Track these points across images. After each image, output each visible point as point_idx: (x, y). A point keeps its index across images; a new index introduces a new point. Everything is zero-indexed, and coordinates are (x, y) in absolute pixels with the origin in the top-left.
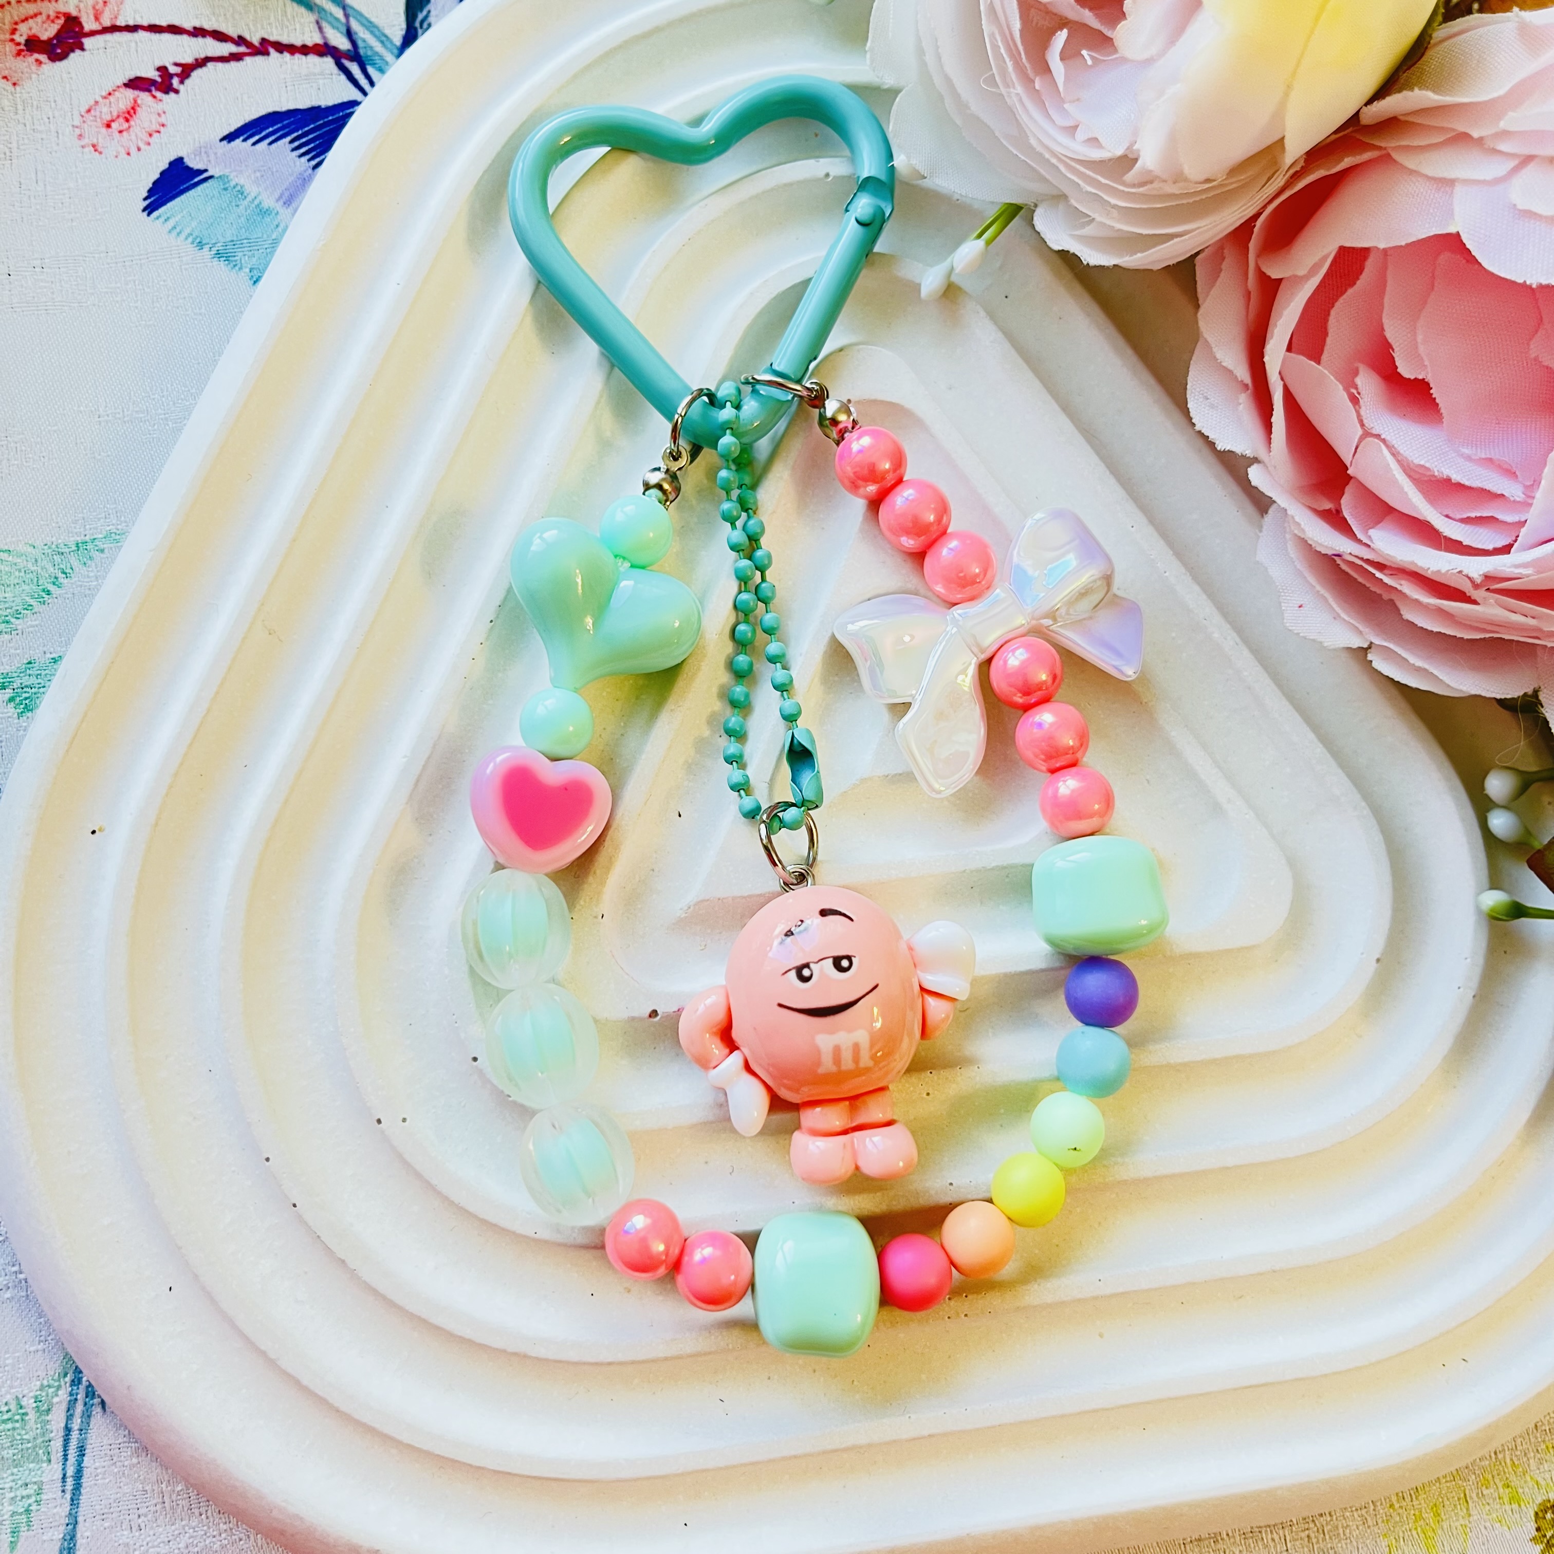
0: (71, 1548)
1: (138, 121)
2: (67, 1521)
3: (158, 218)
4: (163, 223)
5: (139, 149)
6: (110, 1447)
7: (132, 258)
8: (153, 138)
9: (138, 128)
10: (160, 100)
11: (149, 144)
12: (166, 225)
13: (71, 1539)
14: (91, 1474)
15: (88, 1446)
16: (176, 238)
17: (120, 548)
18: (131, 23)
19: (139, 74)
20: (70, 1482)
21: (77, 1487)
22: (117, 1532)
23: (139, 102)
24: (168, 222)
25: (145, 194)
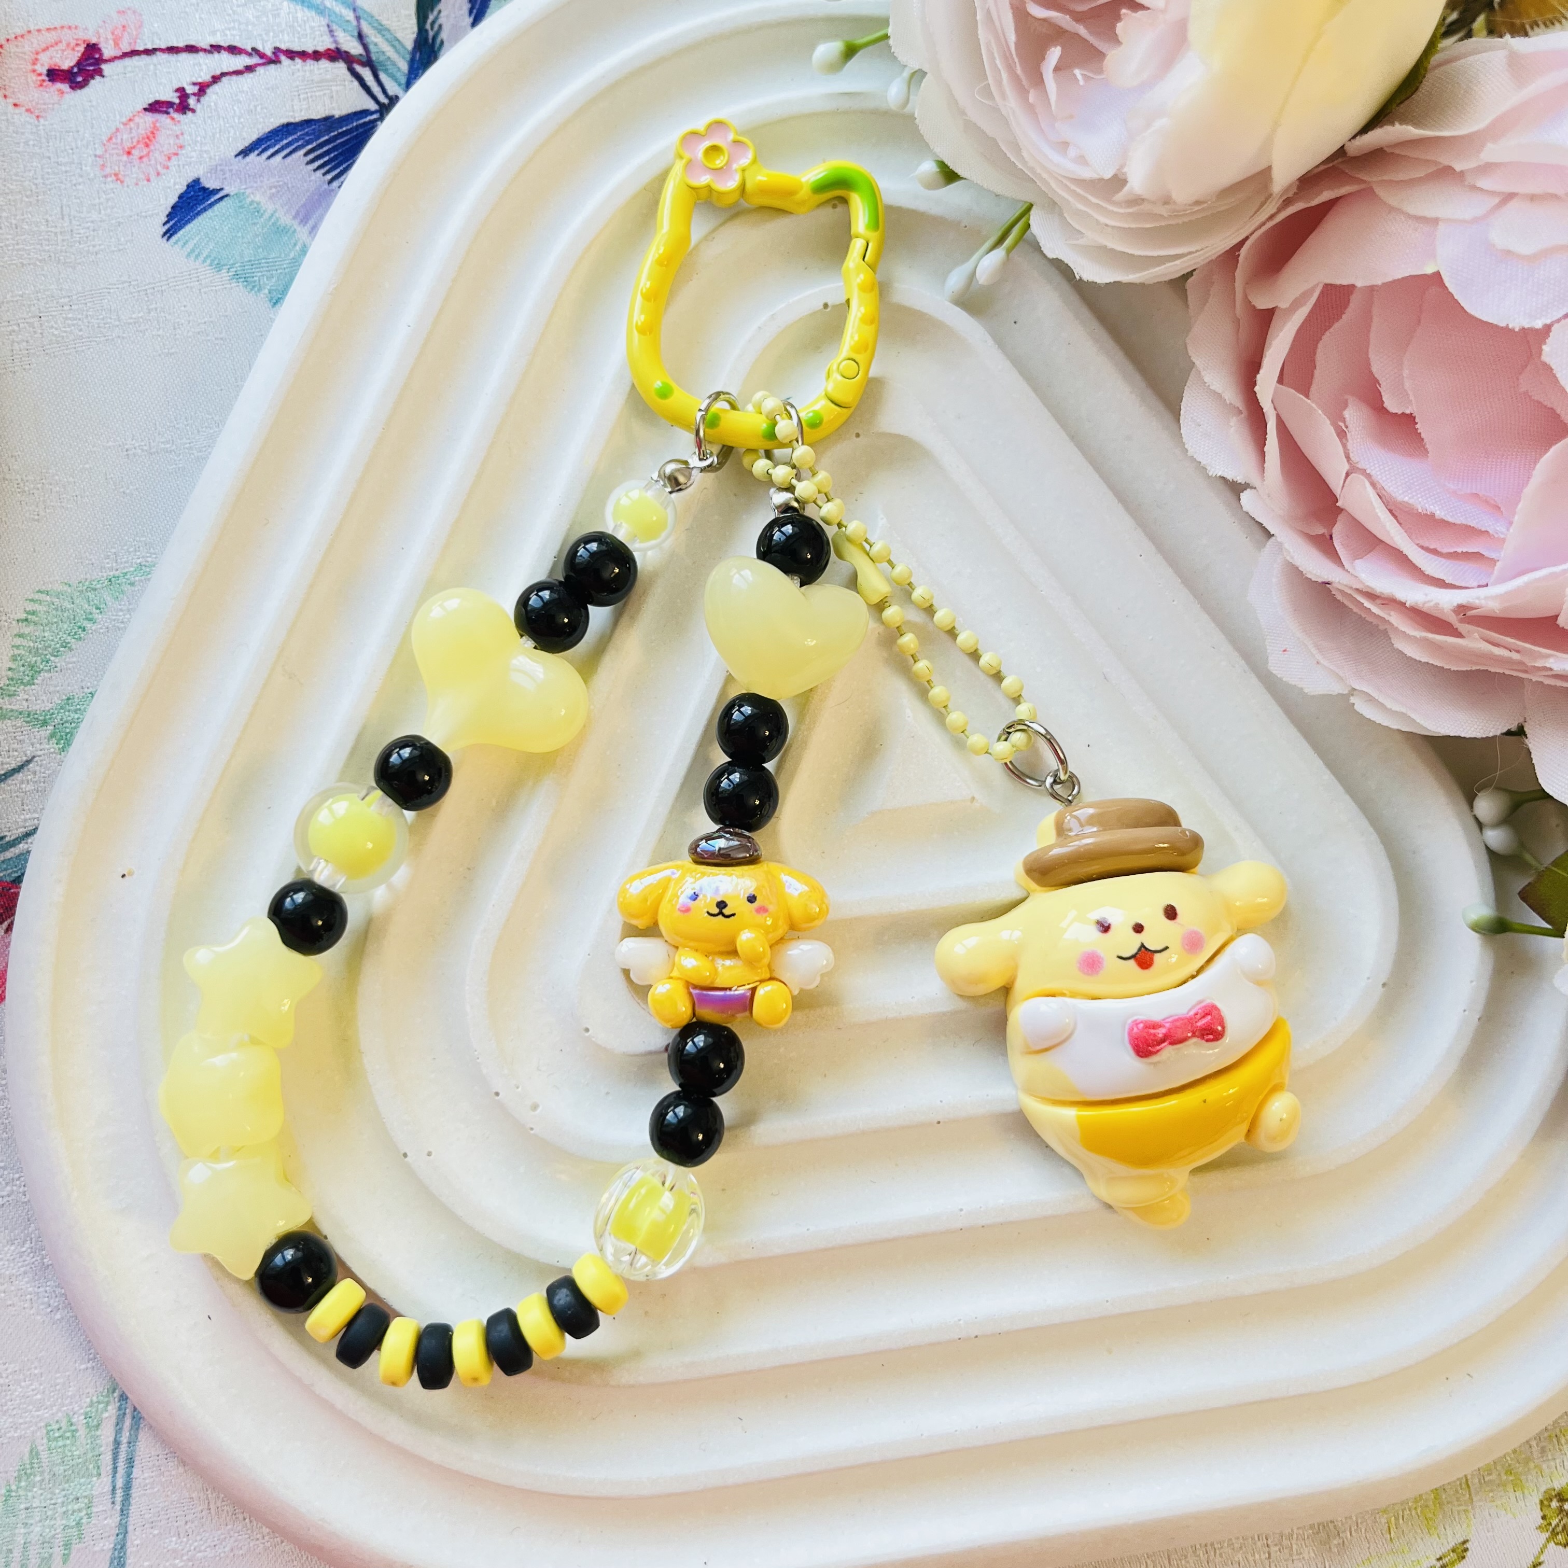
0: (122, 1557)
1: (157, 146)
2: (117, 1531)
3: (176, 243)
4: (183, 247)
5: (158, 174)
6: (157, 1458)
7: (153, 285)
8: (171, 161)
9: (158, 152)
10: (179, 122)
11: (168, 168)
12: (184, 249)
13: (121, 1548)
14: (140, 1484)
15: (137, 1458)
16: (195, 261)
17: (149, 580)
18: (150, 47)
19: (158, 99)
20: (119, 1493)
21: (127, 1497)
22: (167, 1538)
23: (158, 125)
24: (187, 246)
25: (166, 219)
